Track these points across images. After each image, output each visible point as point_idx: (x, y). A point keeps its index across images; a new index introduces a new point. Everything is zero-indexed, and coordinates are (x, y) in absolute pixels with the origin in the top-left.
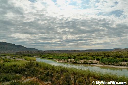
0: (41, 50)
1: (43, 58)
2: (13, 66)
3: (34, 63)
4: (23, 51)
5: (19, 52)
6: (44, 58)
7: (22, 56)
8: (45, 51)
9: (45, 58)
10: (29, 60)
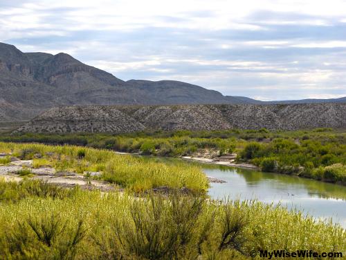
0: (246, 101)
1: (269, 170)
2: (31, 233)
3: (201, 219)
4: (90, 105)
5: (52, 111)
6: (281, 172)
7: (82, 155)
8: (280, 106)
9: (290, 173)
10: (146, 185)
